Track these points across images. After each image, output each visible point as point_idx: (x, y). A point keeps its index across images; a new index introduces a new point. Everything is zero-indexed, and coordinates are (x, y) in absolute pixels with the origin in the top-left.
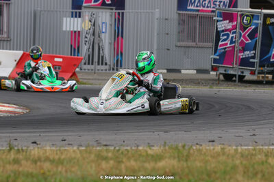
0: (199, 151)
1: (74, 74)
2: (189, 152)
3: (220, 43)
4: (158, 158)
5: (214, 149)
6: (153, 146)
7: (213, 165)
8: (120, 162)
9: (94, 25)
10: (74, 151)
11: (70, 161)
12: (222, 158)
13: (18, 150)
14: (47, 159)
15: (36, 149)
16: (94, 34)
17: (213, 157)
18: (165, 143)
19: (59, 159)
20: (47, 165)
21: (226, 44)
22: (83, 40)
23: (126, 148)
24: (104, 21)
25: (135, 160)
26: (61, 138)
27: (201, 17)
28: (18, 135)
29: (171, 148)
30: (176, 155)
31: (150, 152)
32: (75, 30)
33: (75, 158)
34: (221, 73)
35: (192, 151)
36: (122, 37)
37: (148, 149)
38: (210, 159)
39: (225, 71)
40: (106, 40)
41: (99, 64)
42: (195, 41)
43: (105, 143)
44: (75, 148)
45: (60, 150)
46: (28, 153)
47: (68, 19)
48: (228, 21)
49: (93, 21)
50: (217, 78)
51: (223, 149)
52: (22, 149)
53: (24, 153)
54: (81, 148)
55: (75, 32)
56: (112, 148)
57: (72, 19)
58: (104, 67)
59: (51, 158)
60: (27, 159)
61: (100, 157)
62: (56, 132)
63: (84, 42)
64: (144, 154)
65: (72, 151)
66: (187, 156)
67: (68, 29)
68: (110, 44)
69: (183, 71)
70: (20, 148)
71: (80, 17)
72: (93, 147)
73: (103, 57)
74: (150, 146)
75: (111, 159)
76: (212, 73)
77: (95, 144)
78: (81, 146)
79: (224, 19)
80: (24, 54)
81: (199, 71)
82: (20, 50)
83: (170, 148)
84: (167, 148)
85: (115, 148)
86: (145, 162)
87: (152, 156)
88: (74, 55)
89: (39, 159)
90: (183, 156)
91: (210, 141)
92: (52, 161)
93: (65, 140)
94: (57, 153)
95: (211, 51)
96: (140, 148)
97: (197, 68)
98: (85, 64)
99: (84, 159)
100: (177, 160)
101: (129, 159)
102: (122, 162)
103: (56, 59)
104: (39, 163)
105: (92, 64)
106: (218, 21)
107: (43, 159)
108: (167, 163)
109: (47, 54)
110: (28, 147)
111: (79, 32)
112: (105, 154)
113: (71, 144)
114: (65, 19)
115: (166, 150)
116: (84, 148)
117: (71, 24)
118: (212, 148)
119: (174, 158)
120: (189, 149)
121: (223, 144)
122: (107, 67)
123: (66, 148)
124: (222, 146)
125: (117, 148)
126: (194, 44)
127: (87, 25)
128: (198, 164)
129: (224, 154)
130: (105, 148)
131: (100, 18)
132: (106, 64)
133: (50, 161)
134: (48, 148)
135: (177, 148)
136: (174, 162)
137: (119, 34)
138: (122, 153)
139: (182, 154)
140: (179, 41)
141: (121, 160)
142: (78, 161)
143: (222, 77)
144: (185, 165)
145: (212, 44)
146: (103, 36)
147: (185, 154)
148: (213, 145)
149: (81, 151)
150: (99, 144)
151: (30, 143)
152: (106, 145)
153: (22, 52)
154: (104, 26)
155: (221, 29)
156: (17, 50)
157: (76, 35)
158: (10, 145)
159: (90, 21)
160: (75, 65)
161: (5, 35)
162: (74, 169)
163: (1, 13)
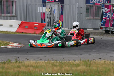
0: (95, 62)
1: (43, 30)
2: (91, 63)
3: (104, 18)
4: (78, 65)
5: (101, 62)
6: (76, 61)
7: (101, 69)
8: (62, 67)
9: (51, 10)
10: (43, 63)
11: (41, 67)
12: (105, 66)
13: (20, 62)
14: (32, 66)
15: (27, 62)
16: (51, 14)
17: (101, 65)
18: (81, 59)
19: (37, 66)
20: (31, 69)
21: (106, 18)
23: (64, 61)
25: (68, 66)
27: (96, 7)
28: (20, 56)
29: (83, 61)
30: (85, 64)
31: (74, 63)
32: (43, 12)
33: (43, 66)
34: (104, 30)
35: (92, 63)
36: (63, 15)
37: (73, 62)
38: (99, 66)
39: (106, 29)
40: (56, 16)
43: (56, 59)
44: (43, 61)
45: (37, 62)
46: (24, 63)
47: (40, 7)
48: (107, 8)
49: (51, 8)
50: (102, 32)
51: (105, 62)
52: (21, 62)
53: (22, 63)
55: (43, 13)
56: (58, 61)
57: (42, 7)
59: (33, 65)
60: (23, 66)
61: (54, 65)
62: (35, 54)
63: (47, 17)
64: (72, 64)
65: (42, 63)
67: (40, 12)
68: (58, 18)
69: (88, 29)
70: (20, 61)
71: (45, 6)
72: (51, 61)
74: (74, 60)
75: (58, 66)
76: (100, 30)
77: (51, 59)
78: (46, 60)
79: (105, 8)
80: (22, 22)
81: (95, 29)
82: (20, 20)
84: (81, 61)
85: (60, 61)
86: (72, 67)
87: (75, 65)
88: (43, 22)
89: (28, 66)
90: (88, 65)
91: (99, 59)
93: (39, 58)
94: (36, 64)
95: (100, 21)
96: (70, 61)
97: (94, 28)
98: (47, 26)
99: (47, 66)
100: (85, 66)
101: (66, 66)
103: (35, 24)
104: (28, 68)
105: (50, 26)
106: (102, 8)
107: (30, 66)
108: (82, 68)
109: (32, 22)
110: (24, 61)
111: (45, 13)
112: (55, 64)
113: (41, 60)
114: (39, 7)
115: (81, 62)
116: (47, 61)
117: (42, 10)
118: (100, 61)
119: (85, 65)
120: (91, 62)
121: (105, 60)
123: (40, 61)
124: (104, 61)
125: (61, 61)
126: (92, 18)
127: (48, 10)
128: (95, 68)
129: (105, 64)
130: (56, 61)
131: (54, 7)
133: (33, 66)
134: (32, 61)
135: (85, 61)
136: (85, 67)
137: (61, 14)
138: (63, 63)
139: (87, 64)
140: (86, 17)
142: (44, 66)
143: (104, 32)
144: (89, 68)
145: (100, 18)
146: (55, 14)
147: (89, 63)
148: (100, 60)
149: (45, 63)
150: (53, 59)
151: (24, 59)
152: (56, 60)
153: (21, 21)
154: (55, 10)
155: (104, 12)
156: (19, 20)
157: (44, 14)
158: (16, 60)
159: (50, 8)
160: (43, 27)
161: (14, 14)
162: (43, 70)
163: (12, 5)
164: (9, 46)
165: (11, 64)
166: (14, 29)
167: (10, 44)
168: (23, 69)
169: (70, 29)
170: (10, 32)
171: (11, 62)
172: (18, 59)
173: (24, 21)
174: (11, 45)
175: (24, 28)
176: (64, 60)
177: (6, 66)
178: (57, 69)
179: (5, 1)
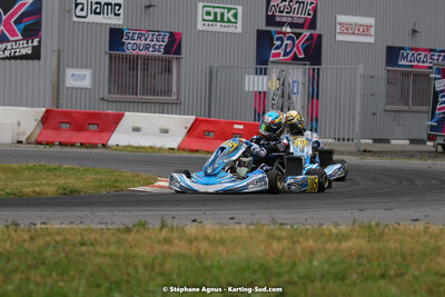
2: (383, 231)
3: (438, 107)
4: (341, 237)
5: (414, 228)
6: (341, 225)
8: (294, 243)
9: (283, 84)
10: (241, 230)
11: (235, 240)
14: (206, 238)
16: (283, 96)
18: (355, 221)
20: (204, 246)
22: (269, 102)
23: (306, 227)
24: (295, 80)
25: (315, 240)
26: (229, 216)
27: (416, 75)
29: (361, 226)
30: (367, 234)
31: (334, 231)
32: (260, 90)
33: (240, 237)
34: (439, 144)
35: (386, 231)
36: (317, 98)
39: (444, 141)
40: (299, 99)
42: (407, 104)
43: (280, 221)
47: (252, 77)
49: (282, 80)
50: (434, 149)
51: (426, 228)
52: (177, 228)
53: (179, 232)
54: (252, 227)
55: (260, 93)
56: (289, 227)
57: (256, 77)
59: (211, 237)
60: (181, 238)
61: (271, 236)
64: (327, 233)
65: (239, 230)
66: (380, 235)
67: (251, 90)
68: (303, 107)
69: (393, 142)
71: (265, 74)
75: (286, 238)
76: (428, 143)
77: (270, 222)
78: (251, 224)
79: (443, 77)
80: (196, 120)
81: (413, 141)
82: (192, 115)
83: (359, 226)
84: (356, 226)
85: (292, 226)
86: (326, 242)
87: (337, 235)
89: (196, 239)
90: (375, 235)
91: (413, 221)
92: (212, 241)
93: (233, 219)
94: (219, 232)
95: (427, 116)
96: (324, 227)
97: (410, 137)
99: (251, 238)
100: (366, 240)
101: (307, 239)
102: (298, 242)
103: (236, 126)
104: (195, 243)
106: (436, 79)
107: (200, 238)
108: (354, 244)
111: (265, 93)
112: (277, 233)
113: (240, 223)
114: (247, 77)
115: (354, 229)
117: (255, 83)
119: (364, 238)
120: (384, 228)
121: (428, 223)
125: (295, 227)
126: (406, 108)
127: (274, 85)
128: (392, 245)
131: (290, 77)
134: (209, 226)
135: (370, 227)
136: (363, 243)
137: (314, 95)
138: (300, 232)
139: (371, 232)
140: (388, 103)
141: (296, 239)
142: (244, 240)
143: (440, 149)
144: (376, 245)
145: (428, 108)
146: (293, 97)
147: (378, 232)
149: (249, 230)
150: (273, 221)
151: (190, 221)
152: (281, 224)
153: (194, 117)
154: (295, 85)
155: (440, 89)
156: (188, 115)
157: (261, 97)
158: (163, 221)
159: (279, 79)
161: (174, 97)
162: (237, 250)
163: (169, 70)
164: (155, 186)
165: (146, 234)
166: (174, 141)
167: (156, 181)
168: (180, 247)
169: (339, 140)
170: (161, 149)
171: (148, 228)
172: (169, 221)
173: (202, 118)
174: (160, 183)
175: (201, 137)
176: (304, 224)
177: (130, 239)
178: (281, 246)
179: (147, 59)
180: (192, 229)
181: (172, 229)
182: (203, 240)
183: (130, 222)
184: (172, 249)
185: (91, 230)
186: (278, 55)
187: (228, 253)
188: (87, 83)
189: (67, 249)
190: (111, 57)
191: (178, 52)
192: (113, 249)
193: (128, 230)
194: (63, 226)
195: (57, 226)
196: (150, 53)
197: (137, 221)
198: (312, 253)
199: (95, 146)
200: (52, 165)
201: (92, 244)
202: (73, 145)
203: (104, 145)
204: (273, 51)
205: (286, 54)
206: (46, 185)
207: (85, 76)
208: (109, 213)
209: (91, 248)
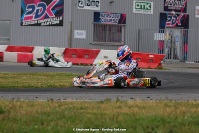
1: (160, 64)
6: (197, 100)
8: (176, 108)
9: (171, 37)
10: (153, 102)
11: (150, 107)
14: (137, 106)
16: (171, 42)
19: (144, 106)
20: (136, 109)
22: (165, 45)
23: (182, 101)
24: (177, 35)
25: (185, 107)
26: (147, 96)
31: (194, 103)
33: (152, 106)
40: (178, 45)
41: (174, 59)
43: (170, 99)
47: (157, 34)
53: (125, 103)
54: (157, 101)
56: (174, 101)
57: (159, 34)
58: (177, 60)
59: (139, 106)
60: (126, 106)
61: (166, 105)
64: (191, 104)
67: (157, 39)
68: (180, 47)
71: (164, 33)
73: (176, 55)
75: (173, 106)
85: (176, 101)
86: (191, 108)
89: (132, 106)
92: (139, 108)
93: (149, 97)
94: (143, 104)
96: (190, 101)
98: (166, 59)
99: (157, 106)
101: (182, 107)
102: (178, 108)
103: (150, 56)
104: (132, 108)
105: (170, 59)
112: (169, 104)
114: (155, 34)
117: (159, 37)
122: (178, 60)
123: (148, 101)
127: (167, 37)
131: (175, 33)
132: (178, 59)
134: (138, 101)
137: (185, 42)
138: (179, 103)
142: (154, 107)
146: (176, 43)
149: (156, 103)
150: (167, 99)
154: (177, 38)
158: (118, 99)
159: (170, 35)
160: (161, 59)
161: (123, 43)
162: (151, 112)
163: (120, 31)
165: (110, 104)
168: (125, 110)
171: (111, 102)
172: (121, 99)
173: (135, 52)
177: (103, 107)
178: (170, 110)
179: (110, 26)
180: (131, 102)
181: (122, 102)
182: (135, 107)
183: (103, 99)
184: (122, 111)
185: (86, 102)
186: (169, 24)
187: (147, 113)
188: (84, 37)
189: (75, 111)
190: (94, 25)
191: (124, 22)
192: (95, 111)
193: (102, 102)
194: (73, 101)
195: (71, 101)
196: (112, 23)
197: (106, 99)
198: (184, 113)
199: (87, 65)
200: (68, 73)
201: (86, 109)
202: (77, 64)
203: (91, 64)
204: (167, 22)
205: (173, 24)
206: (66, 82)
207: (83, 33)
208: (93, 95)
209: (85, 111)
